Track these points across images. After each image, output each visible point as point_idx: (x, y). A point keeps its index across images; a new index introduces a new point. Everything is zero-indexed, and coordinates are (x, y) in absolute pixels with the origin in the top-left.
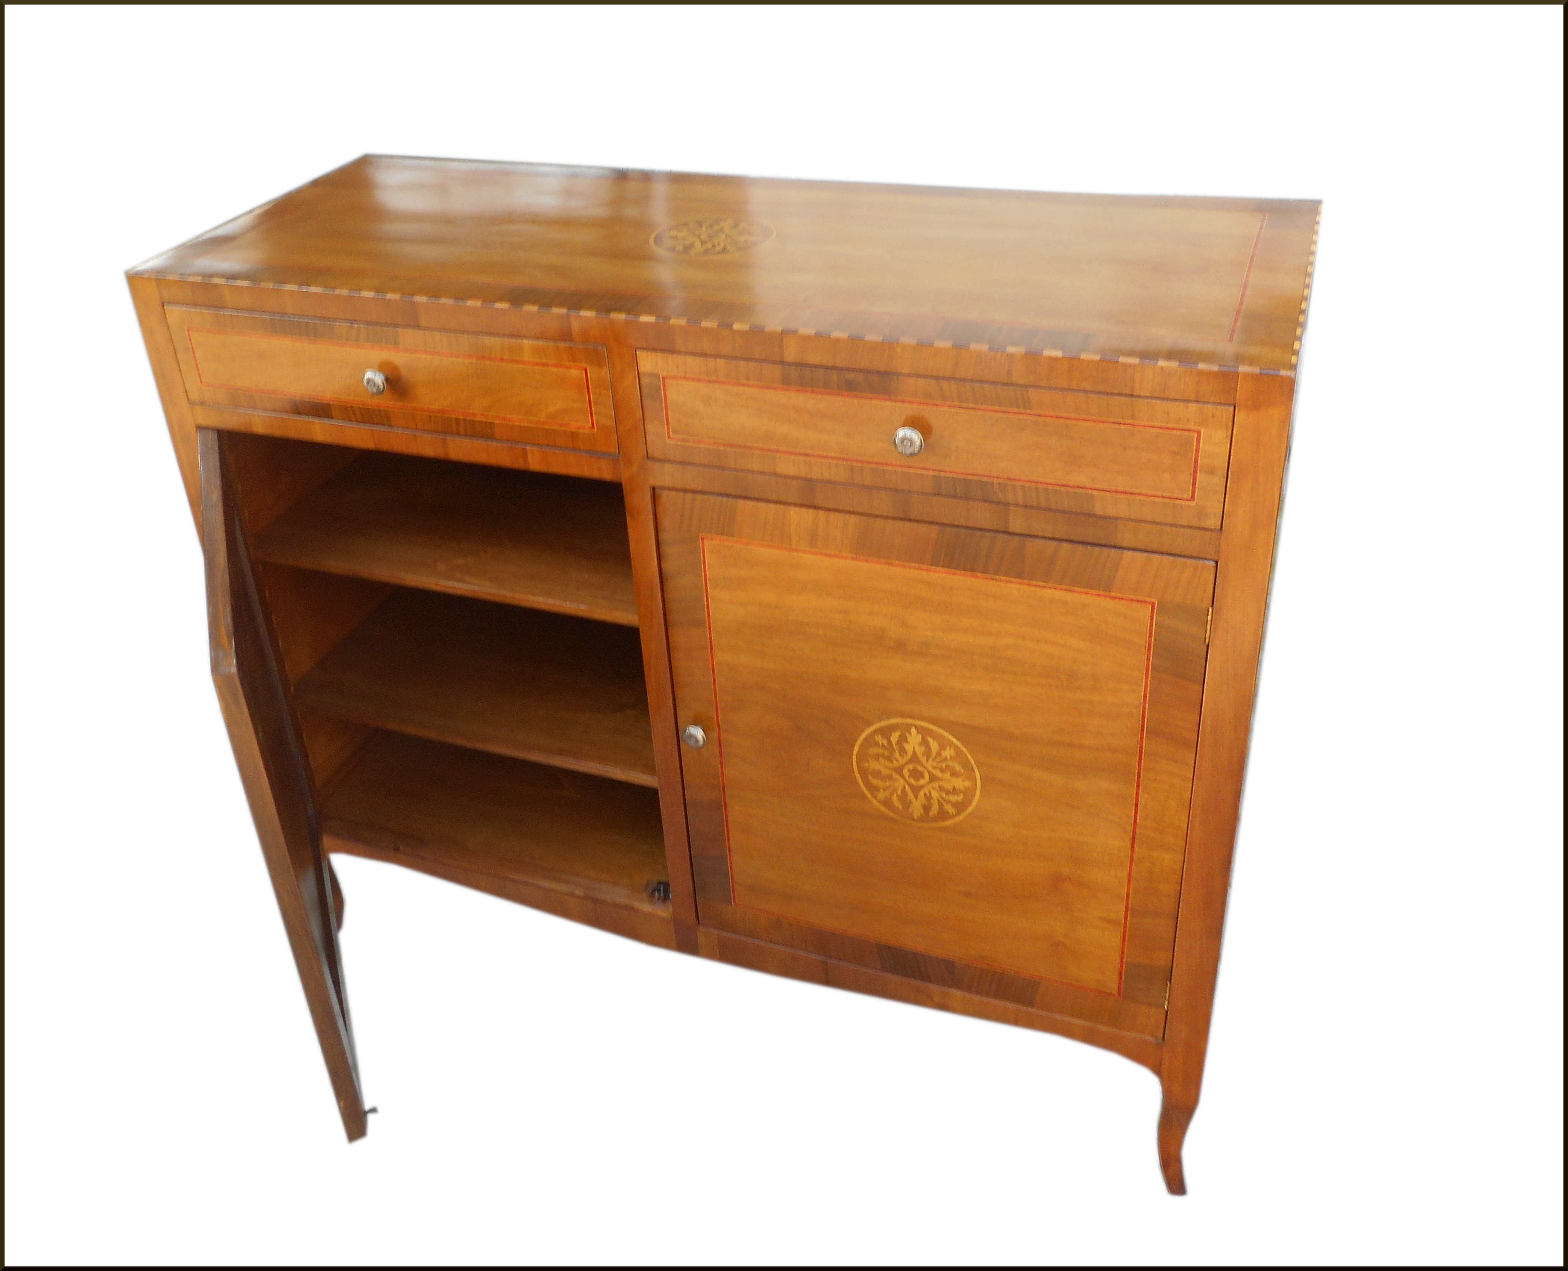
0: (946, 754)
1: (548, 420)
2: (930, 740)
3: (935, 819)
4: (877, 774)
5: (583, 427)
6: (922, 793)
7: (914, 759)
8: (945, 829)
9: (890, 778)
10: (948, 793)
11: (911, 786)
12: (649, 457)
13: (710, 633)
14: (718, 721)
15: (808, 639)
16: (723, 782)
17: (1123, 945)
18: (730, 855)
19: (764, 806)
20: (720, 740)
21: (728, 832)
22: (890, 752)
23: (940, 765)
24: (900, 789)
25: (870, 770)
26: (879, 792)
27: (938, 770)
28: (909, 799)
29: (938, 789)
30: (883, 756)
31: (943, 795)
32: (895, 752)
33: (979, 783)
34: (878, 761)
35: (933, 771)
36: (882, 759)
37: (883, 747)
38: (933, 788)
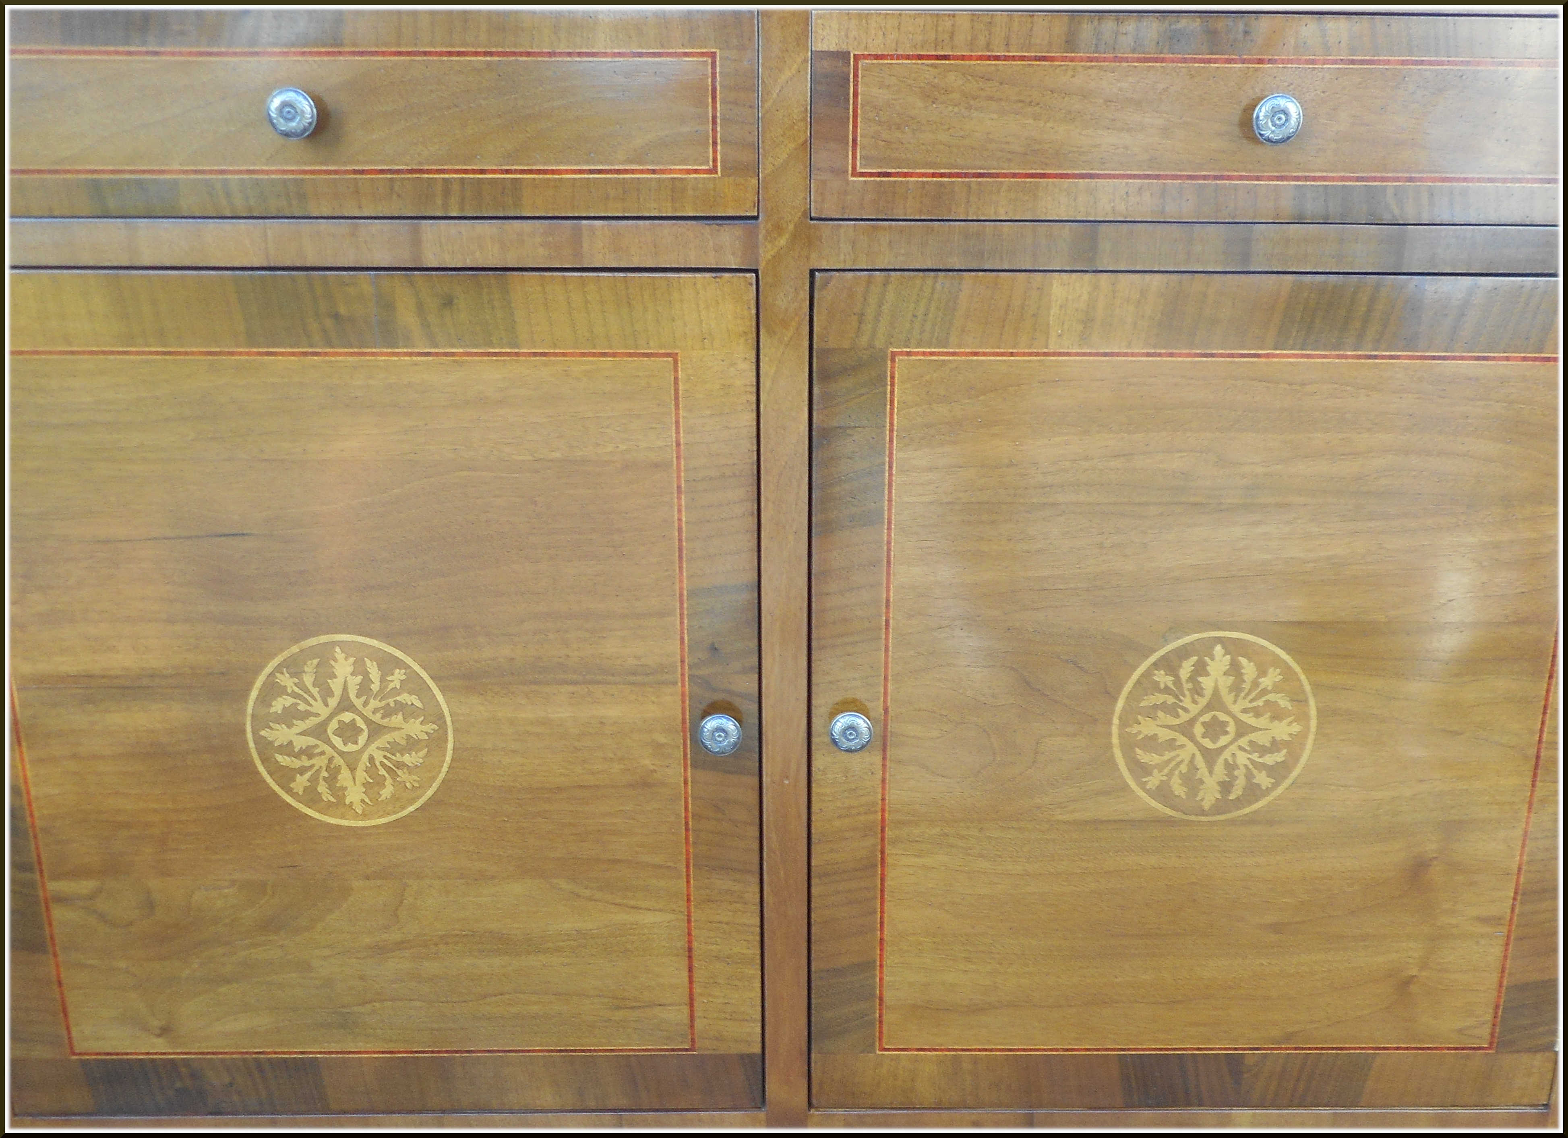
0: (1266, 682)
1: (631, 162)
2: (1243, 661)
3: (1239, 803)
4: (1150, 743)
5: (696, 171)
6: (1221, 760)
7: (1216, 703)
8: (1251, 820)
9: (1171, 744)
10: (1263, 751)
11: (1205, 751)
12: (813, 215)
13: (889, 535)
14: (885, 702)
15: (1061, 515)
16: (883, 816)
17: (1505, 957)
18: (881, 956)
19: (952, 846)
20: (885, 737)
21: (882, 912)
22: (1177, 697)
23: (1255, 704)
24: (1186, 762)
25: (1140, 737)
26: (1150, 774)
27: (1251, 714)
28: (1198, 776)
29: (1248, 748)
30: (1164, 707)
31: (1255, 757)
32: (1184, 696)
33: (1313, 723)
34: (1154, 718)
35: (1244, 717)
36: (1160, 714)
37: (1167, 690)
38: (1241, 748)
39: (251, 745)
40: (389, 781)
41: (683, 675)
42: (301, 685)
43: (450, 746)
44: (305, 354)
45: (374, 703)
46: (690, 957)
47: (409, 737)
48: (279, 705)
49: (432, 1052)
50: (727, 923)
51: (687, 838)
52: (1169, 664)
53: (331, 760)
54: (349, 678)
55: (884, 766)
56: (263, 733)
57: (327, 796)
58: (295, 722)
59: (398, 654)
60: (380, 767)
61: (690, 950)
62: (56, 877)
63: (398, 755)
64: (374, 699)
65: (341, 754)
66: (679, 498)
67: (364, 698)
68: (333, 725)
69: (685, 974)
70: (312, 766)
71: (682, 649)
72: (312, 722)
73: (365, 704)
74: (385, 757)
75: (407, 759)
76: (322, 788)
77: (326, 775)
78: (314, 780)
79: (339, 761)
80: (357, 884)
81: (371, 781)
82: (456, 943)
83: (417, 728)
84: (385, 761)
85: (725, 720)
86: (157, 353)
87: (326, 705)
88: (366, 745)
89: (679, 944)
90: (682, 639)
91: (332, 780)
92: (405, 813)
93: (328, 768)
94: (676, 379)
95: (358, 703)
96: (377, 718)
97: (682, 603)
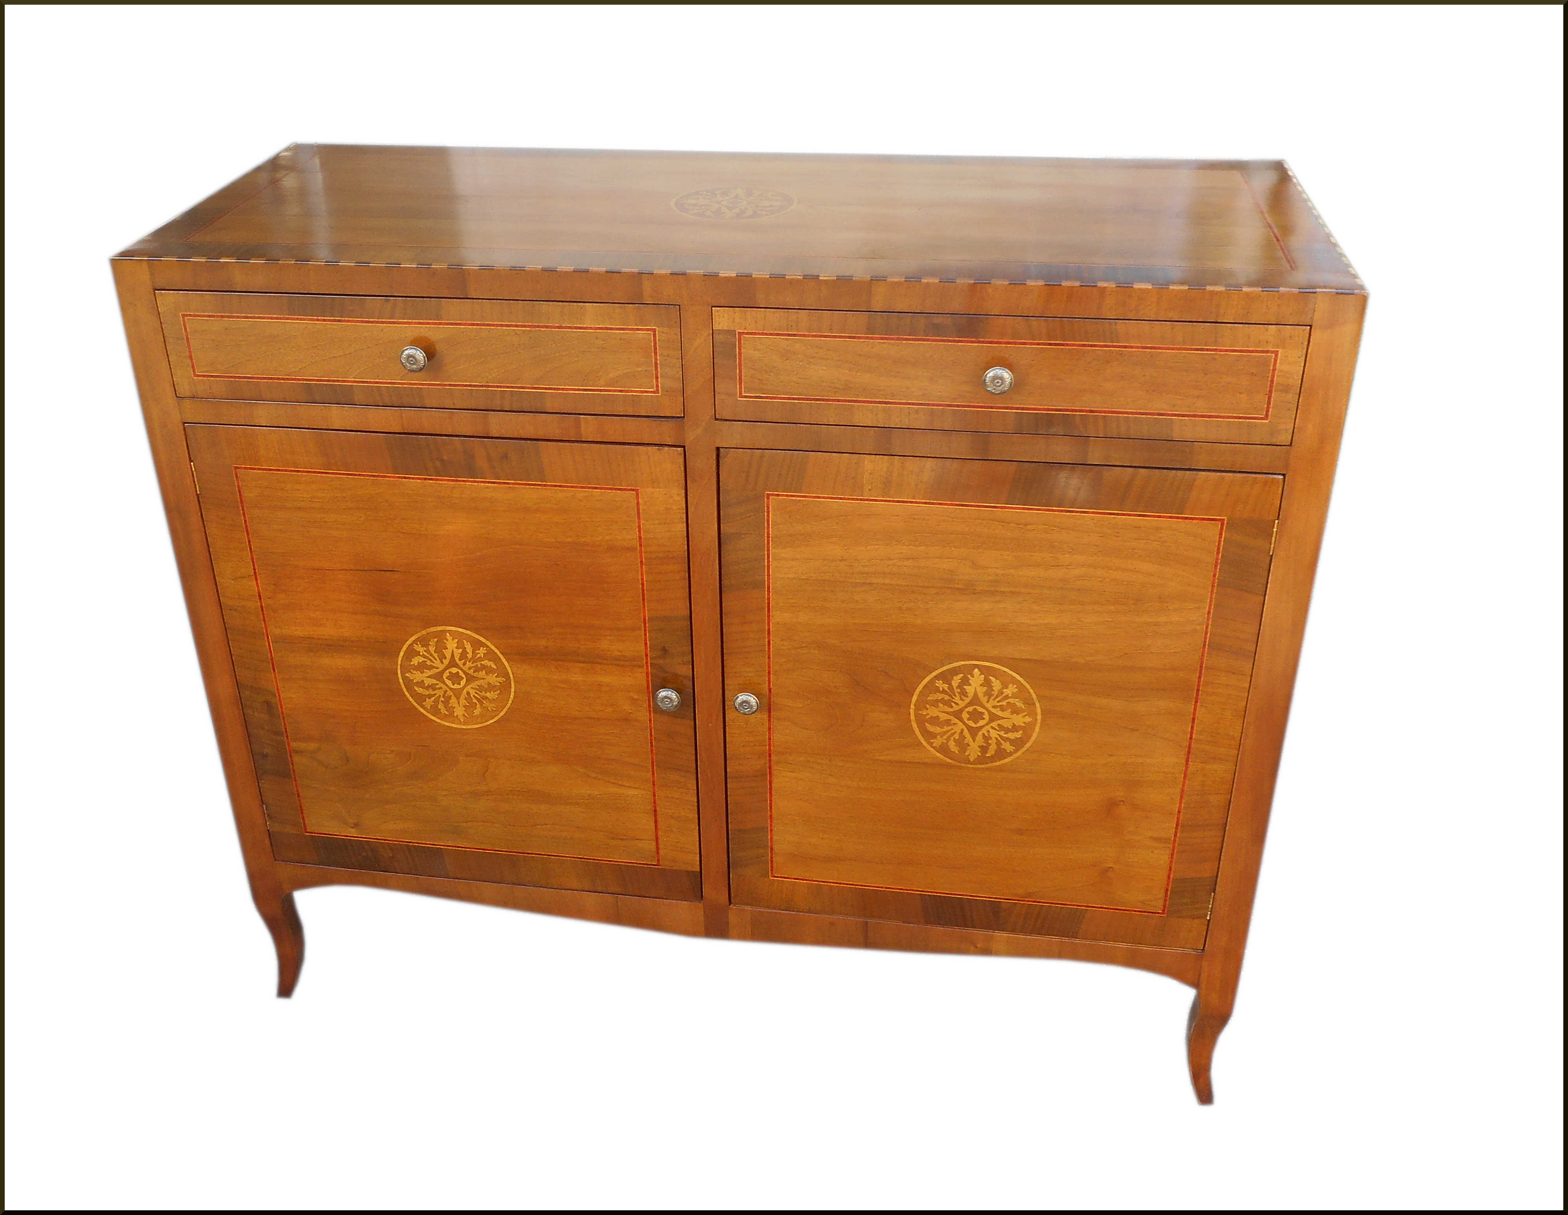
0: (1008, 692)
1: (608, 386)
2: (993, 679)
3: (992, 759)
4: (935, 721)
5: (647, 392)
6: (980, 733)
7: (975, 701)
8: (1000, 769)
9: (948, 722)
10: (1007, 730)
11: (969, 728)
12: (717, 417)
13: (769, 594)
14: (769, 685)
15: (874, 590)
16: (770, 749)
17: (1171, 862)
18: (771, 825)
19: (813, 768)
20: (770, 705)
21: (771, 800)
22: (950, 695)
23: (1001, 704)
24: (958, 733)
25: (928, 717)
26: (935, 738)
27: (999, 709)
28: (966, 742)
29: (998, 729)
30: (943, 701)
31: (1002, 733)
32: (955, 696)
33: (1039, 717)
34: (937, 707)
35: (994, 711)
36: (941, 705)
37: (944, 692)
38: (992, 728)
39: (401, 680)
40: (478, 706)
41: (647, 663)
42: (428, 651)
43: (513, 690)
44: (426, 479)
45: (468, 664)
46: (655, 815)
47: (489, 684)
48: (416, 661)
49: (506, 852)
50: (677, 799)
51: (652, 751)
52: (946, 677)
53: (446, 692)
54: (455, 650)
55: (769, 720)
56: (407, 675)
57: (444, 711)
58: (425, 670)
59: (482, 639)
60: (473, 698)
61: (655, 811)
62: (295, 740)
63: (483, 692)
64: (469, 662)
65: (451, 689)
66: (642, 567)
67: (463, 661)
68: (446, 674)
69: (653, 825)
70: (435, 694)
71: (646, 648)
72: (435, 671)
73: (464, 664)
74: (476, 693)
75: (488, 694)
76: (441, 706)
77: (443, 699)
78: (436, 702)
79: (450, 693)
80: (461, 758)
81: (468, 705)
82: (519, 795)
83: (493, 679)
84: (476, 695)
85: (670, 692)
86: (344, 474)
87: (442, 663)
88: (465, 686)
89: (649, 808)
90: (646, 644)
91: (446, 702)
92: (488, 723)
93: (444, 696)
94: (638, 503)
95: (460, 663)
96: (471, 672)
97: (645, 624)
